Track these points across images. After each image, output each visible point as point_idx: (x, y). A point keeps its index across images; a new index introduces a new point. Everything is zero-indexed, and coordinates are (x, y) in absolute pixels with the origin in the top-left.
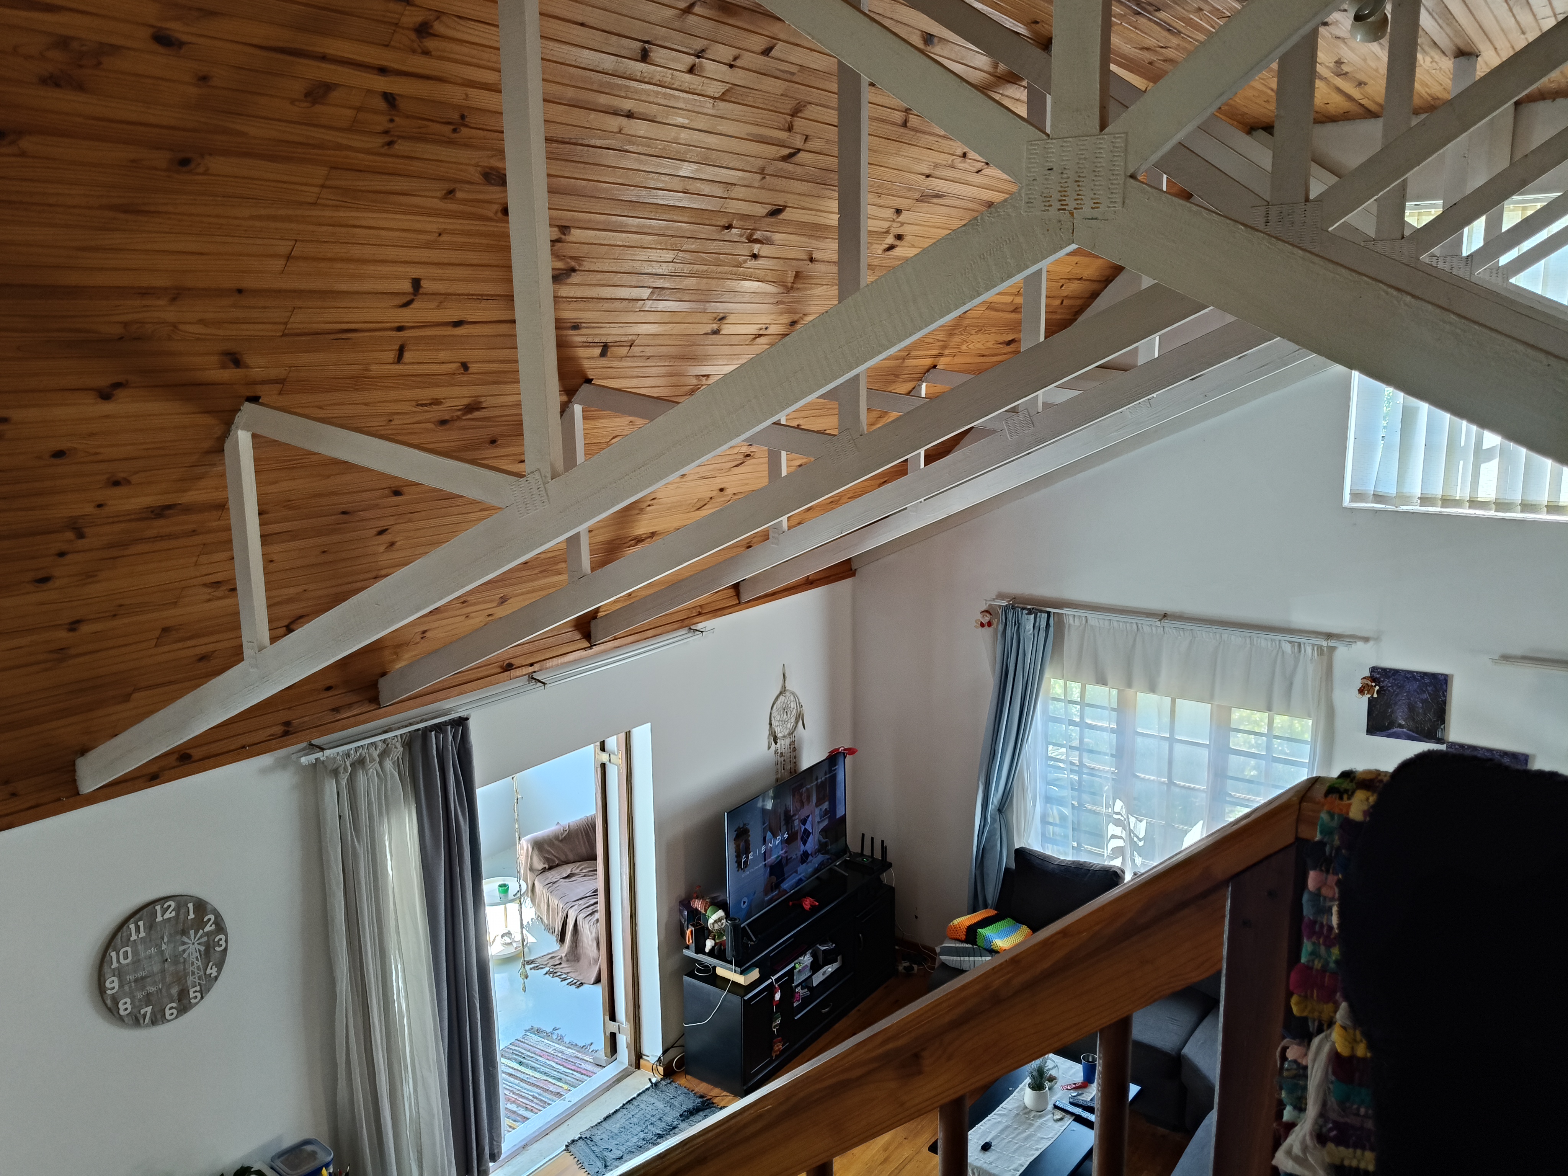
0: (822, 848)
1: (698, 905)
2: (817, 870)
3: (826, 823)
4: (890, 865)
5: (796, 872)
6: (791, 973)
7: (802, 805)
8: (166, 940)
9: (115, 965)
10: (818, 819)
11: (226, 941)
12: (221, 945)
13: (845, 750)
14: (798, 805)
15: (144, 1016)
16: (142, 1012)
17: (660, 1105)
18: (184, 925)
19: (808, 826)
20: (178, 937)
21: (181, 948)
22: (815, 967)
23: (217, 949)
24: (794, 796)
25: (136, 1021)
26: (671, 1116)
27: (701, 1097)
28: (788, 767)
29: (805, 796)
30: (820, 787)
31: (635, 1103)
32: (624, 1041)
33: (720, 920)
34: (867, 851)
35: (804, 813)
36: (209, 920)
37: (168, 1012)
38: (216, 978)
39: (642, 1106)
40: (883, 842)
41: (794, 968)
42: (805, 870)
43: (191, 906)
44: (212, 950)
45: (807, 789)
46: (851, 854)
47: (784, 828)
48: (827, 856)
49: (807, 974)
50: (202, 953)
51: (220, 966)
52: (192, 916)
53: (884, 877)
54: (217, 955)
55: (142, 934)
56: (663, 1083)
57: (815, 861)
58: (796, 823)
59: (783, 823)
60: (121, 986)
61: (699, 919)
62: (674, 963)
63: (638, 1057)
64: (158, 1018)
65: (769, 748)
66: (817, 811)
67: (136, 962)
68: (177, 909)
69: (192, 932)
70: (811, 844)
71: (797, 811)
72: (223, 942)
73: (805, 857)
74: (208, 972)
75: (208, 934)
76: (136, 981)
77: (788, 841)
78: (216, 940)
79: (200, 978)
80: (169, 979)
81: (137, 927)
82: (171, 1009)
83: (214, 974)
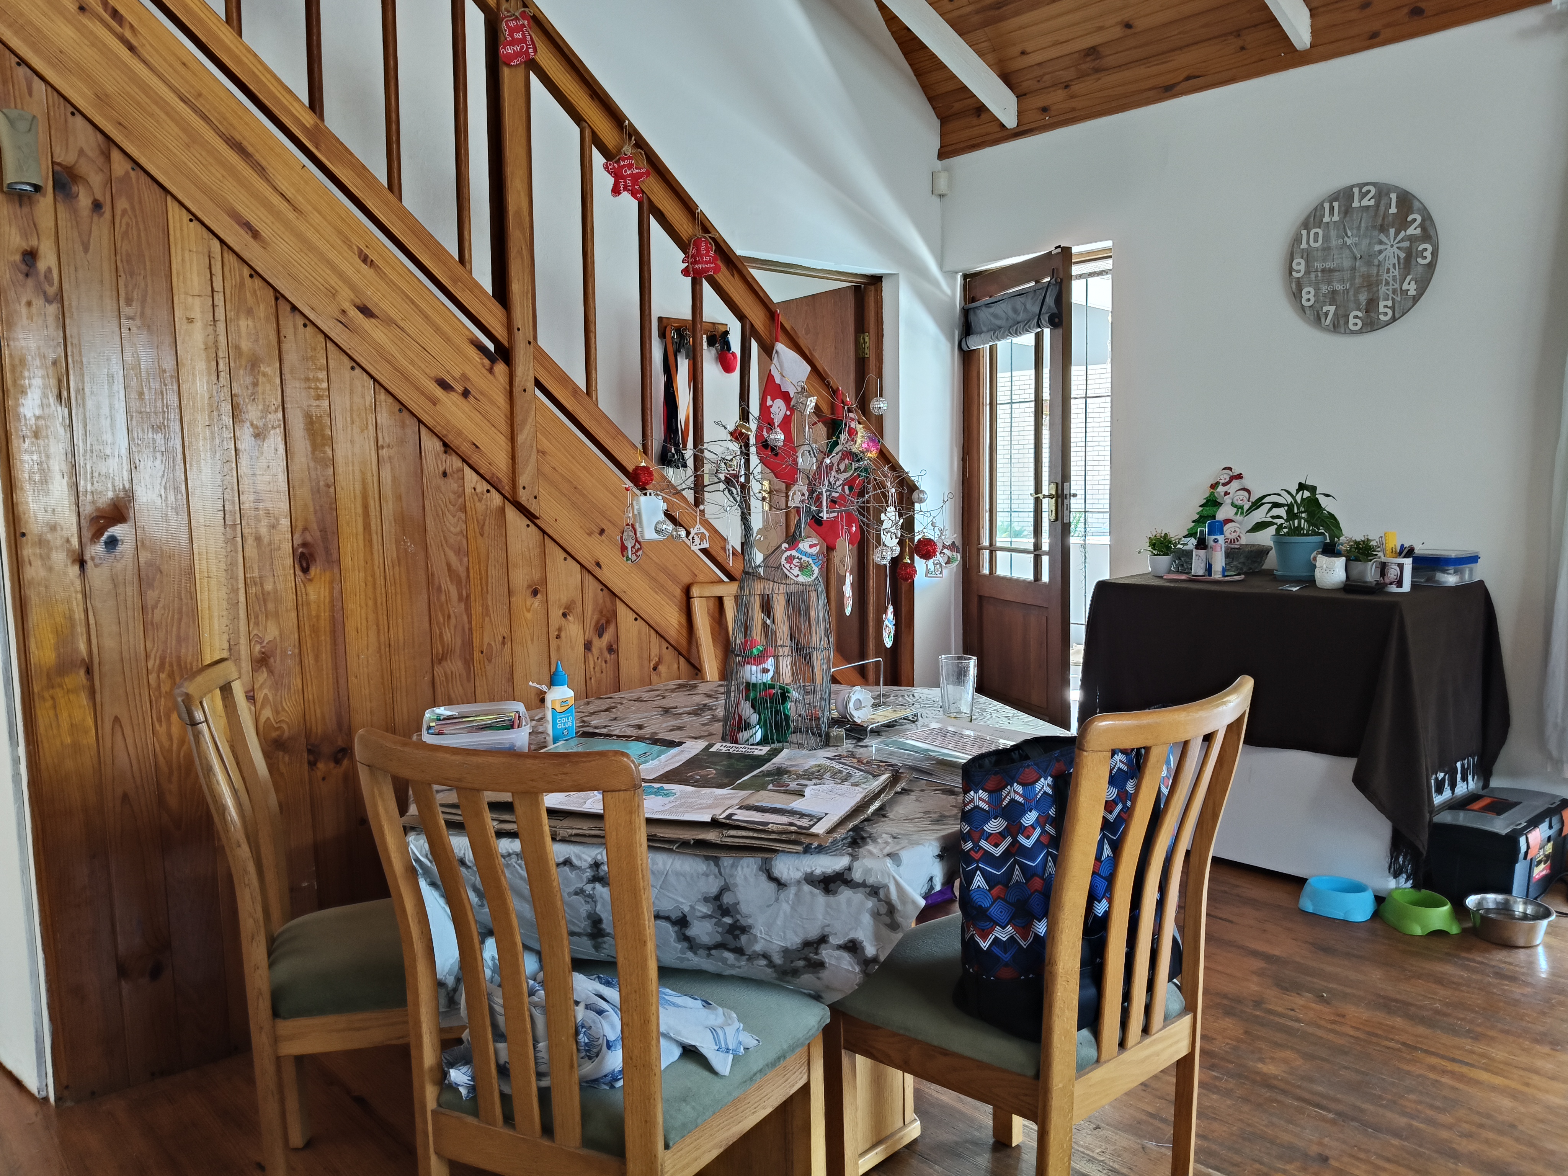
8: (1362, 231)
9: (1305, 246)
11: (1435, 253)
12: (1426, 258)
15: (1326, 314)
16: (1325, 309)
18: (1383, 219)
20: (1376, 233)
21: (1377, 248)
23: (1420, 260)
25: (1317, 319)
36: (1415, 220)
37: (1352, 323)
38: (1416, 299)
43: (1393, 196)
44: (1413, 262)
50: (1402, 261)
51: (1423, 285)
52: (1393, 210)
54: (1420, 269)
55: (1336, 218)
60: (1308, 272)
64: (1340, 324)
67: (1326, 249)
68: (1378, 198)
69: (1392, 231)
72: (1428, 254)
74: (1405, 286)
75: (1411, 239)
76: (1323, 271)
78: (1420, 248)
79: (1394, 291)
80: (1358, 281)
81: (1332, 208)
82: (1356, 317)
83: (1412, 292)
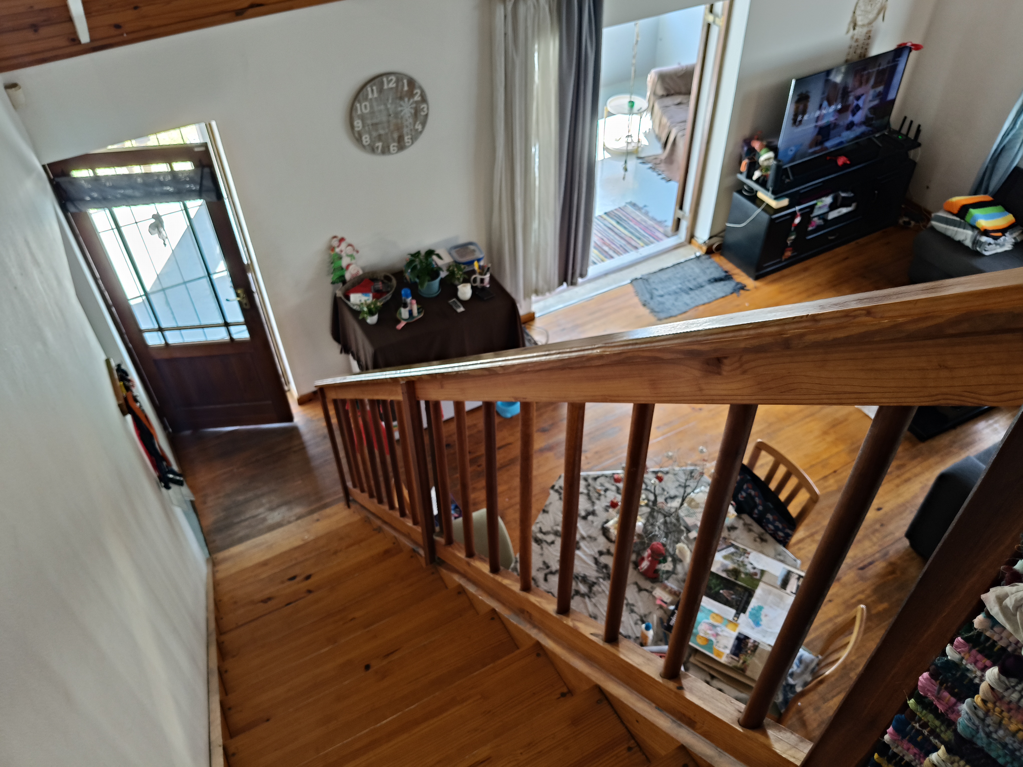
0: (867, 121)
1: (756, 145)
2: (857, 137)
3: (876, 102)
4: (919, 145)
5: (840, 135)
6: (812, 207)
7: (861, 84)
8: (390, 101)
9: (359, 112)
10: (870, 98)
11: (428, 109)
12: (424, 111)
13: (913, 45)
14: (857, 84)
15: (378, 147)
16: (377, 145)
17: (697, 270)
18: (401, 93)
19: (860, 103)
20: (398, 101)
21: (400, 109)
22: (833, 207)
23: (422, 113)
24: (855, 76)
25: (373, 150)
26: (703, 279)
27: (726, 272)
28: (859, 51)
29: (865, 78)
30: (880, 73)
31: (681, 265)
32: (684, 225)
33: (768, 159)
34: (904, 131)
35: (859, 92)
36: (417, 93)
37: (392, 148)
38: (421, 132)
39: (686, 268)
40: (919, 126)
41: (816, 204)
42: (847, 135)
43: (405, 81)
44: (419, 114)
45: (869, 73)
46: (890, 130)
47: (839, 100)
48: (869, 128)
49: (825, 210)
50: (413, 114)
51: (424, 124)
52: (406, 88)
53: (912, 154)
54: (422, 117)
55: (376, 95)
56: (704, 257)
57: (858, 131)
58: (851, 98)
59: (840, 95)
60: (364, 126)
61: (755, 155)
62: (730, 181)
63: (691, 237)
64: (385, 151)
65: (848, 32)
66: (871, 92)
67: (372, 113)
68: (397, 82)
69: (406, 99)
70: (859, 117)
71: (854, 89)
72: (425, 109)
73: (850, 126)
74: (416, 127)
75: (416, 102)
76: (372, 125)
77: (840, 112)
78: (421, 107)
79: (411, 130)
80: (392, 127)
81: (372, 90)
82: (394, 146)
83: (420, 129)
